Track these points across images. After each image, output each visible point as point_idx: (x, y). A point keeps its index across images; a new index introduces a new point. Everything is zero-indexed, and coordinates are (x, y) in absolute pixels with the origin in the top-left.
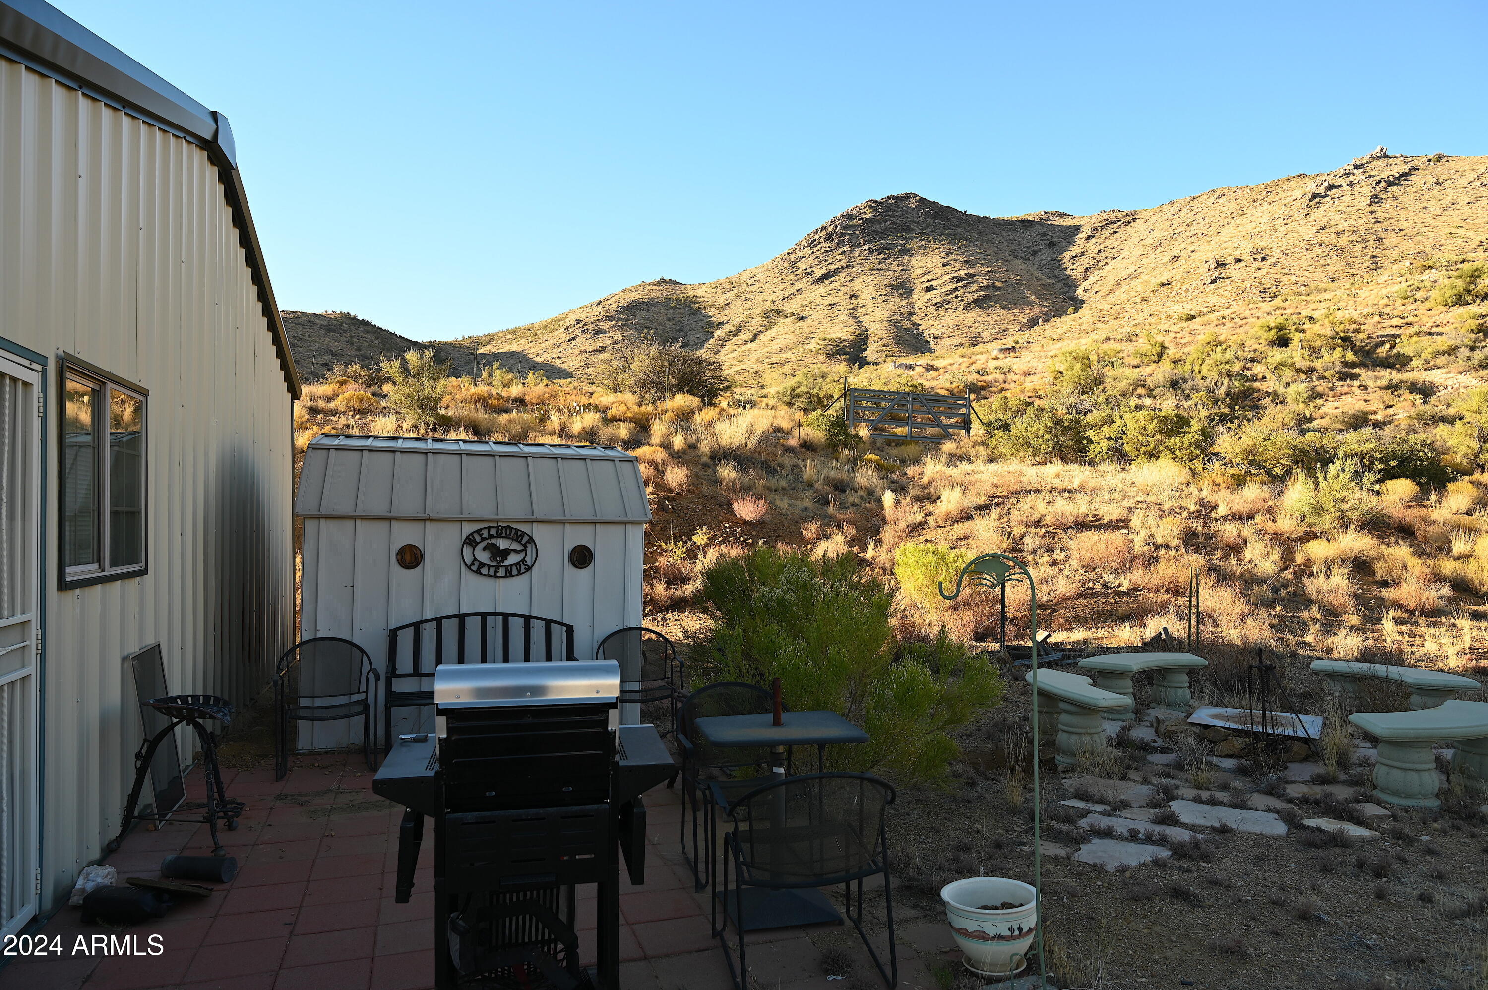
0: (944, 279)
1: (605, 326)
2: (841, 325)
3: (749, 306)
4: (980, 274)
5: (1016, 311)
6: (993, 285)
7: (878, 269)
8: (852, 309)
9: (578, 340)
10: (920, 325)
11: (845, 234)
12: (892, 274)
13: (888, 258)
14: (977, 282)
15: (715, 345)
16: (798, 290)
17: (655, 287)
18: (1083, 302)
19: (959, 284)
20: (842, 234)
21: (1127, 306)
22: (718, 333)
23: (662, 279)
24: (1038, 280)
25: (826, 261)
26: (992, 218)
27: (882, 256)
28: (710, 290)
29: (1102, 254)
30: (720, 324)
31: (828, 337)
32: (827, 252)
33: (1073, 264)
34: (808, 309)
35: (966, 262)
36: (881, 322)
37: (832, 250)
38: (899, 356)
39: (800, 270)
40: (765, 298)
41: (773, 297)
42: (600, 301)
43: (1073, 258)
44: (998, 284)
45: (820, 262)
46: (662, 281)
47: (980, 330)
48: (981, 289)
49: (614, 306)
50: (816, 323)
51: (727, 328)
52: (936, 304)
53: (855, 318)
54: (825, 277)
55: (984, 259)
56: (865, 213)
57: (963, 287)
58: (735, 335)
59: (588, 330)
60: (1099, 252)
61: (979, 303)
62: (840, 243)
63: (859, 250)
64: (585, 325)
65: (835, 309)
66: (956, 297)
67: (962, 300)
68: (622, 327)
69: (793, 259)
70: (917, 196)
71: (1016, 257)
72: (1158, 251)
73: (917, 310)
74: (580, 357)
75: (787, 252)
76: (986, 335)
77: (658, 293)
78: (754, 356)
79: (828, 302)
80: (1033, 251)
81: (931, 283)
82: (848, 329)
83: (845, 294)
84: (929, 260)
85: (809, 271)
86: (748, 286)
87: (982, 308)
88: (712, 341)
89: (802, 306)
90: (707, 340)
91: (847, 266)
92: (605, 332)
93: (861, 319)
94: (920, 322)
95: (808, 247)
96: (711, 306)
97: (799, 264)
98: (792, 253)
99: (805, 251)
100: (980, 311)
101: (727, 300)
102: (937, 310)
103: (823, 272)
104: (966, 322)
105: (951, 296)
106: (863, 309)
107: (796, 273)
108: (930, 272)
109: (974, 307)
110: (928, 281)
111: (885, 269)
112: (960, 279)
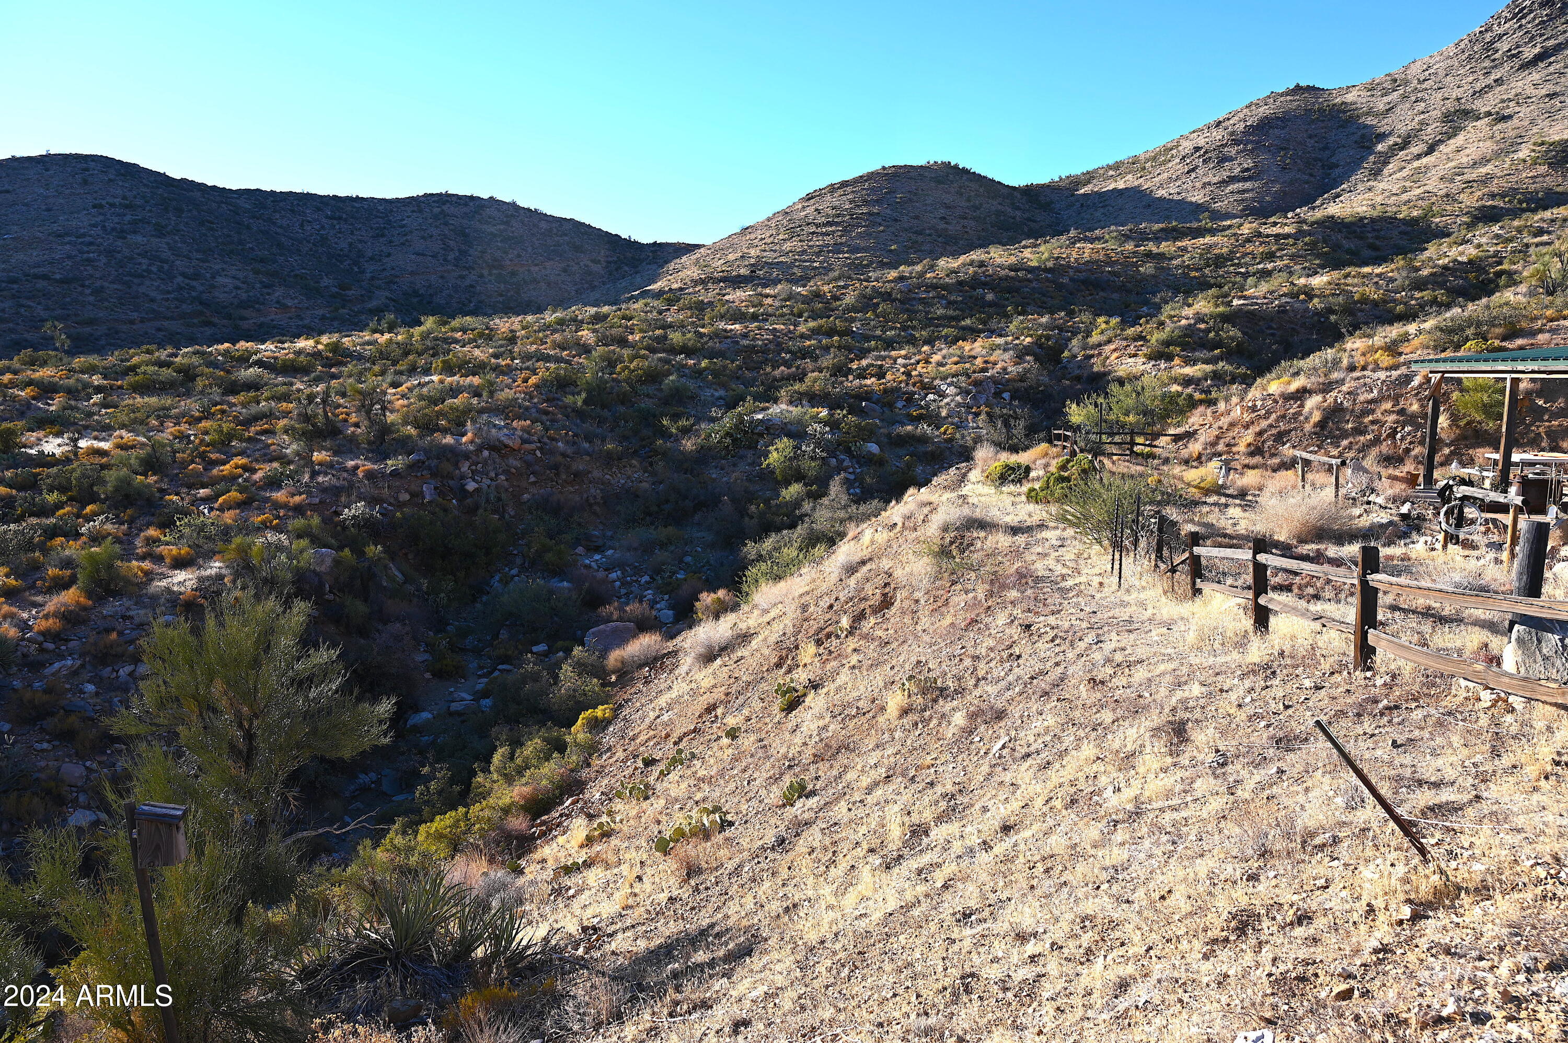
1: (1233, 151)
3: (1421, 109)
9: (1200, 171)
15: (1375, 163)
16: (1495, 81)
17: (1289, 98)
22: (1380, 147)
23: (1298, 86)
25: (1541, 35)
28: (1365, 93)
30: (1382, 137)
31: (1547, 139)
32: (1543, 22)
34: (1512, 104)
37: (1551, 20)
39: (1500, 52)
40: (1446, 95)
41: (1457, 93)
42: (1221, 122)
45: (1532, 39)
46: (1298, 89)
50: (1526, 123)
51: (1391, 141)
54: (1540, 58)
58: (1402, 149)
59: (1210, 158)
64: (1206, 152)
65: (1556, 102)
68: (1252, 151)
69: (1488, 37)
74: (1202, 192)
75: (1477, 30)
77: (1293, 103)
78: (1435, 174)
79: (1544, 92)
85: (1513, 52)
86: (1419, 82)
88: (1372, 158)
89: (1503, 101)
90: (1364, 158)
92: (1231, 159)
95: (1512, 19)
96: (1368, 114)
97: (1498, 45)
98: (1486, 31)
99: (1507, 25)
101: (1389, 103)
103: (1536, 51)
107: (1492, 57)
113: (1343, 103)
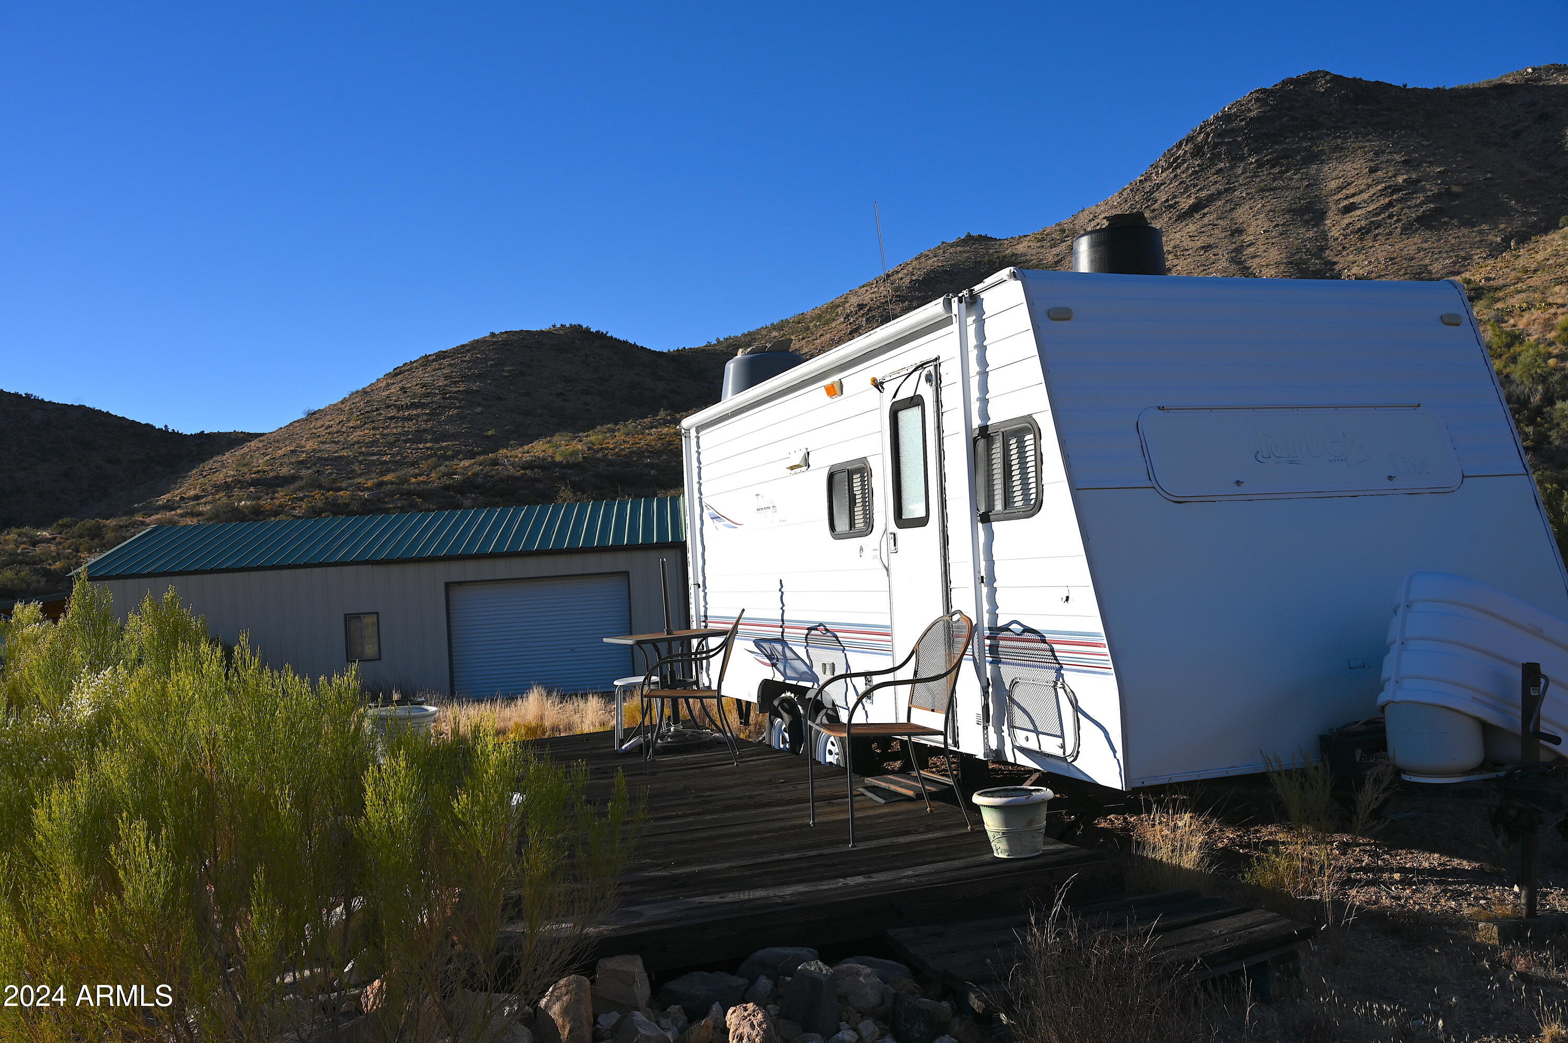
0: (1372, 191)
4: (1427, 177)
5: (1484, 227)
6: (1449, 193)
7: (1271, 189)
8: (1235, 250)
10: (1335, 263)
11: (1222, 144)
12: (1290, 195)
13: (1287, 171)
14: (1424, 190)
17: (959, 249)
19: (1395, 197)
20: (1216, 145)
23: (969, 235)
24: (1521, 175)
25: (1195, 186)
26: (1447, 88)
27: (1276, 170)
28: (1034, 244)
32: (1195, 172)
35: (1405, 162)
36: (1278, 264)
37: (1202, 170)
39: (1159, 202)
42: (888, 276)
44: (1455, 189)
45: (1187, 189)
46: (969, 239)
47: (1427, 261)
48: (1428, 200)
49: (907, 281)
52: (1359, 230)
53: (1240, 263)
54: (1196, 208)
55: (1435, 154)
56: (1250, 110)
57: (1399, 201)
59: (874, 317)
61: (1427, 222)
62: (1215, 158)
63: (1242, 165)
65: (1210, 254)
66: (1391, 216)
67: (1398, 221)
69: (1148, 186)
70: (1328, 73)
71: (1486, 144)
73: (1331, 243)
75: (1138, 178)
76: (1436, 267)
79: (1199, 244)
80: (1513, 132)
81: (1351, 200)
83: (1224, 230)
84: (1348, 166)
85: (1170, 202)
87: (1430, 228)
91: (1226, 190)
93: (1248, 264)
94: (1335, 259)
95: (1168, 168)
96: (1037, 267)
97: (1156, 195)
98: (1145, 179)
99: (1164, 175)
100: (1428, 234)
101: (1058, 255)
102: (1361, 239)
103: (1191, 202)
104: (1405, 252)
105: (1383, 216)
106: (1251, 250)
107: (1152, 208)
108: (1349, 184)
109: (1417, 229)
110: (1347, 197)
111: (1282, 188)
112: (1396, 189)
113: (1013, 255)
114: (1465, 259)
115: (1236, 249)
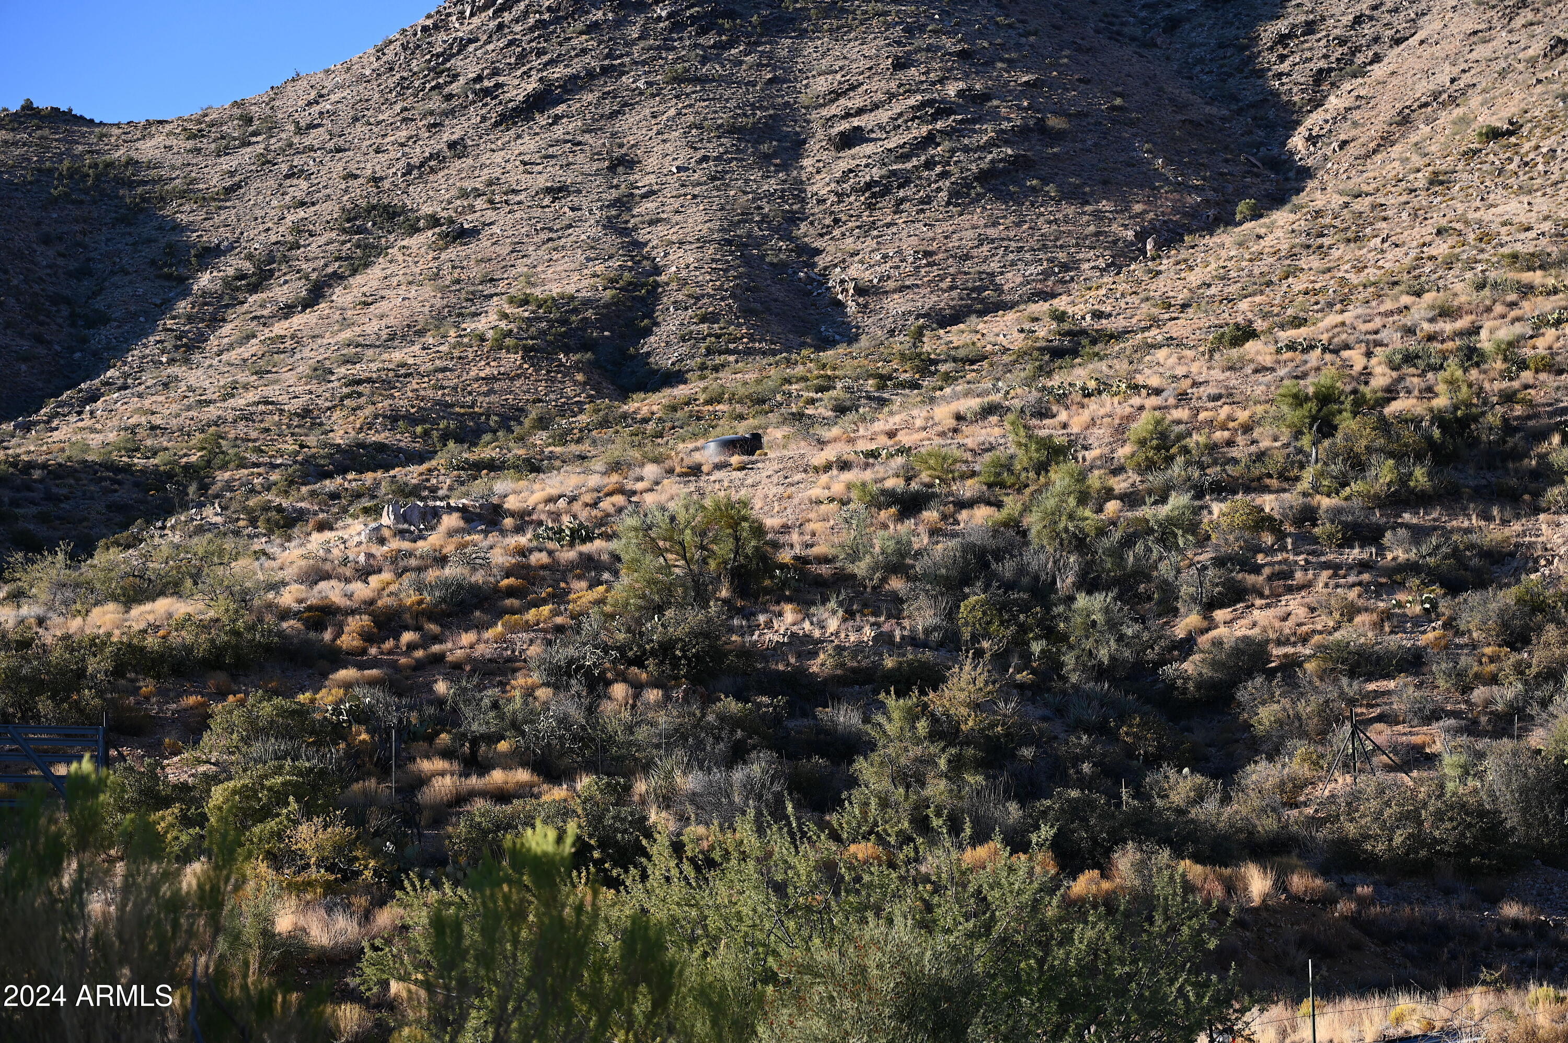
0: (897, 107)
2: (580, 256)
3: (301, 195)
4: (1003, 91)
5: (1105, 205)
6: (1041, 128)
7: (697, 80)
8: (617, 203)
10: (818, 252)
12: (734, 96)
13: (731, 44)
14: (995, 116)
15: (190, 319)
16: (452, 145)
18: (1306, 173)
19: (939, 125)
21: (1391, 200)
22: (205, 280)
23: (28, 106)
24: (1180, 107)
25: (540, 53)
27: (710, 40)
28: (180, 143)
29: (1367, 30)
30: (210, 256)
31: (537, 292)
33: (1282, 58)
34: (480, 203)
35: (963, 55)
36: (703, 242)
37: (557, 20)
38: (749, 352)
39: (462, 80)
40: (352, 167)
41: (373, 165)
43: (1282, 39)
44: (1054, 122)
45: (522, 58)
46: (28, 114)
47: (994, 266)
48: (1002, 139)
50: (504, 250)
51: (232, 265)
52: (869, 186)
53: (624, 232)
54: (537, 103)
55: (1018, 46)
57: (947, 133)
58: (254, 288)
60: (1358, 20)
63: (640, 20)
65: (563, 207)
66: (930, 165)
67: (944, 175)
69: (440, 40)
71: (1116, 37)
72: (1519, 22)
73: (812, 207)
75: (422, 21)
76: (1011, 280)
77: (12, 154)
78: (307, 356)
79: (542, 182)
80: (1166, 19)
81: (856, 122)
82: (600, 269)
83: (596, 156)
84: (853, 49)
85: (486, 83)
86: (299, 131)
87: (1003, 196)
88: (183, 306)
89: (464, 194)
90: (166, 306)
91: (605, 70)
93: (642, 235)
94: (818, 244)
96: (183, 195)
97: (456, 63)
98: (436, 27)
99: (476, 21)
100: (997, 209)
101: (232, 174)
102: (871, 207)
103: (530, 88)
104: (953, 243)
105: (914, 162)
106: (649, 205)
107: (447, 90)
108: (853, 88)
109: (980, 196)
110: (847, 115)
111: (720, 80)
112: (943, 110)
113: (131, 162)
114: (1065, 267)
115: (618, 200)
